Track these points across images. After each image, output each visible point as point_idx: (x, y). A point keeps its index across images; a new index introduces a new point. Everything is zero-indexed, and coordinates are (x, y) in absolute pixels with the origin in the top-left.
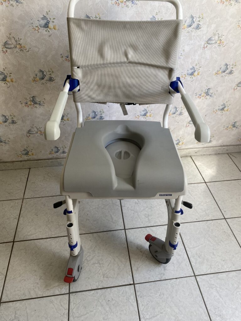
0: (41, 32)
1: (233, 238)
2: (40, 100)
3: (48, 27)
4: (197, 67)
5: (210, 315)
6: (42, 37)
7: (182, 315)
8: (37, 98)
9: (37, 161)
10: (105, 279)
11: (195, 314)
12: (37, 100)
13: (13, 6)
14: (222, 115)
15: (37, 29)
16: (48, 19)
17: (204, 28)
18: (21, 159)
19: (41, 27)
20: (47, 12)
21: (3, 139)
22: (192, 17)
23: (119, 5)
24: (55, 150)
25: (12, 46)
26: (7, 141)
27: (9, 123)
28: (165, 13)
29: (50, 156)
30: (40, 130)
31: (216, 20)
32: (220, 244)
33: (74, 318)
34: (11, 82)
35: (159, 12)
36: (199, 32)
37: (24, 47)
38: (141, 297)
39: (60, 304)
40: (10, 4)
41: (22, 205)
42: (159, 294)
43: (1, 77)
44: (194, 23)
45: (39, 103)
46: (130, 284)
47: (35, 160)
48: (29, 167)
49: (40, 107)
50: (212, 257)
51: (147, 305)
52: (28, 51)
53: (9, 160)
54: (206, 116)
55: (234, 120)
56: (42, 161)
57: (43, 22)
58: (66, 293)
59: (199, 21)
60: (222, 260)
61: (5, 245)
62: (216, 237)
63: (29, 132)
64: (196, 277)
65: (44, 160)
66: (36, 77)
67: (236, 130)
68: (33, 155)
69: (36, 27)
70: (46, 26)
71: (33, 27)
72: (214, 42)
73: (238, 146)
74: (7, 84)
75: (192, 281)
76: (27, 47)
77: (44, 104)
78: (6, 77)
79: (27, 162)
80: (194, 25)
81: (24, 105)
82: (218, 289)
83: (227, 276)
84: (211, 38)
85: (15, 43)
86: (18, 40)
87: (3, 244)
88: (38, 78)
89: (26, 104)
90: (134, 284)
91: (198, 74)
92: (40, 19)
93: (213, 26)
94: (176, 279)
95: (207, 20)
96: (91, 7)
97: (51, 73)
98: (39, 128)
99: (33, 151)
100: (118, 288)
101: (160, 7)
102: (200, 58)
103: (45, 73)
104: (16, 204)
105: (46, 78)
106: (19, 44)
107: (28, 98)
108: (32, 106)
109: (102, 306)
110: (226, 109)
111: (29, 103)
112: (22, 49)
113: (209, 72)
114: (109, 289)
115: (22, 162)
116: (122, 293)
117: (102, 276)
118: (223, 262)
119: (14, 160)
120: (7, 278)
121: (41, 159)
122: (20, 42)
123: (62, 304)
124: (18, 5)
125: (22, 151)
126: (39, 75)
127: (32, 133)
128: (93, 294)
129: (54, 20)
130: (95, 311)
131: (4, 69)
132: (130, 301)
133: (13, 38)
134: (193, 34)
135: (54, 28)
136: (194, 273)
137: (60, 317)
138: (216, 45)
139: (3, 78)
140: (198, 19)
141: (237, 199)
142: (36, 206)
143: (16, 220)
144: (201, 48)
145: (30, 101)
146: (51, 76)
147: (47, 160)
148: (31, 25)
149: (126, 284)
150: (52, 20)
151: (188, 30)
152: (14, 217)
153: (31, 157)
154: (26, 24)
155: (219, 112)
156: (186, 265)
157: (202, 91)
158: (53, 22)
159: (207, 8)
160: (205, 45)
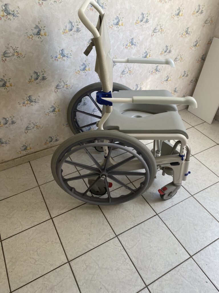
0: (34, 39)
1: (203, 166)
2: (35, 98)
3: (40, 34)
4: (149, 51)
5: (212, 214)
6: (35, 44)
7: (196, 221)
8: (33, 97)
9: (35, 153)
10: (136, 218)
11: (203, 217)
12: (33, 98)
13: (10, 20)
14: (167, 84)
15: (31, 37)
16: (40, 28)
17: (151, 21)
18: (20, 155)
19: (34, 35)
20: (39, 22)
21: (4, 140)
22: (143, 14)
23: (93, 11)
24: (49, 140)
25: (11, 54)
26: (7, 142)
27: (10, 124)
28: (125, 13)
29: (45, 147)
30: (37, 124)
31: (158, 15)
32: (197, 172)
33: (129, 249)
34: (10, 87)
35: (121, 13)
36: (147, 25)
37: (21, 54)
38: (166, 220)
39: (114, 245)
40: (8, 18)
41: (41, 191)
42: (176, 214)
43: (1, 83)
44: (144, 18)
45: (34, 101)
46: (155, 215)
47: (33, 153)
48: (28, 161)
49: (35, 104)
50: (196, 181)
51: (172, 223)
52: (25, 57)
53: (10, 159)
54: (157, 87)
55: (175, 87)
56: (39, 152)
57: (36, 31)
58: (114, 237)
59: (147, 17)
60: (203, 181)
61: (46, 223)
62: (192, 168)
63: (27, 128)
64: (193, 196)
65: (40, 152)
66: (31, 78)
67: (176, 94)
68: (31, 149)
69: (31, 35)
70: (38, 33)
71: (27, 36)
72: (157, 31)
73: (179, 106)
74: (6, 89)
75: (192, 199)
76: (23, 54)
77: (39, 101)
78: (6, 83)
79: (26, 156)
80: (145, 20)
81: (21, 105)
82: (209, 198)
83: (210, 189)
84: (155, 28)
85: (13, 52)
86: (15, 48)
87: (44, 223)
88: (33, 79)
89: (24, 103)
90: (157, 214)
91: (149, 56)
92: (33, 29)
93: (157, 19)
94: (182, 201)
95: (153, 15)
96: (73, 14)
97: (43, 73)
98: (35, 123)
99: (31, 145)
100: (148, 220)
101: (121, 9)
102: (150, 44)
103: (39, 74)
104: (35, 191)
105: (40, 78)
106: (17, 52)
107: (25, 98)
108: (29, 105)
109: (144, 235)
110: (169, 80)
111: (26, 102)
112: (19, 56)
113: (157, 53)
114: (143, 224)
115: (22, 158)
116: (153, 223)
117: (133, 217)
118: (204, 182)
119: (14, 157)
120: (63, 244)
121: (38, 150)
122: (17, 50)
123: (116, 244)
124: (14, 19)
125: (21, 147)
126: (34, 76)
127: (29, 129)
128: (134, 230)
129: (44, 28)
130: (141, 240)
131: (3, 76)
132: (160, 225)
133: (11, 47)
134: (144, 26)
135: (45, 34)
136: (191, 195)
137: (119, 253)
138: (159, 33)
139: (3, 84)
140: (147, 15)
141: (193, 141)
142: (53, 188)
143: (43, 203)
144: (150, 36)
145: (27, 100)
146: (44, 75)
147: (44, 151)
148: (26, 35)
149: (152, 216)
150: (43, 28)
151: (140, 24)
152: (40, 201)
153: (29, 151)
154: (22, 34)
155: (165, 83)
156: (183, 191)
157: (153, 68)
158: (44, 29)
159: (151, 6)
160: (153, 34)
